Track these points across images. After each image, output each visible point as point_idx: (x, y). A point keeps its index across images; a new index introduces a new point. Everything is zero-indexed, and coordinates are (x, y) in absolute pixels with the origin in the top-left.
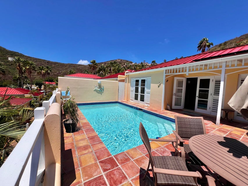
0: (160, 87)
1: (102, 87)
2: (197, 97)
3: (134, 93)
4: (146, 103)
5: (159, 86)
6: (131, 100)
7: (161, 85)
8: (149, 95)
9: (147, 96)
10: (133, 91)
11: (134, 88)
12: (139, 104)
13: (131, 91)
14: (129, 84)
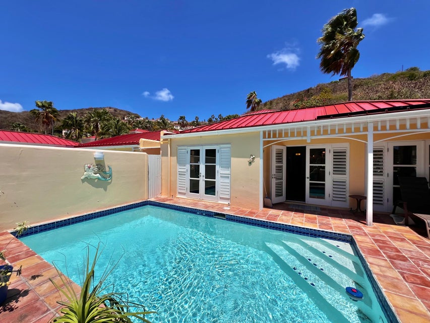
0: (253, 164)
1: (107, 169)
2: (308, 178)
3: (188, 177)
4: (222, 198)
5: (250, 163)
6: (180, 193)
7: (255, 160)
8: (228, 181)
9: (222, 184)
10: (185, 175)
11: (188, 167)
12: (203, 200)
13: (180, 174)
14: (174, 158)
